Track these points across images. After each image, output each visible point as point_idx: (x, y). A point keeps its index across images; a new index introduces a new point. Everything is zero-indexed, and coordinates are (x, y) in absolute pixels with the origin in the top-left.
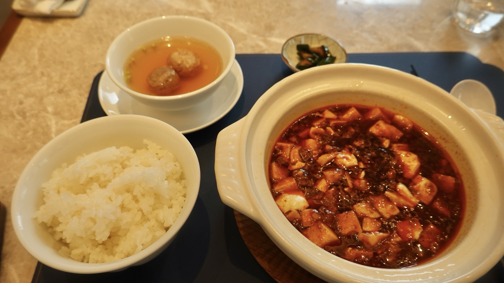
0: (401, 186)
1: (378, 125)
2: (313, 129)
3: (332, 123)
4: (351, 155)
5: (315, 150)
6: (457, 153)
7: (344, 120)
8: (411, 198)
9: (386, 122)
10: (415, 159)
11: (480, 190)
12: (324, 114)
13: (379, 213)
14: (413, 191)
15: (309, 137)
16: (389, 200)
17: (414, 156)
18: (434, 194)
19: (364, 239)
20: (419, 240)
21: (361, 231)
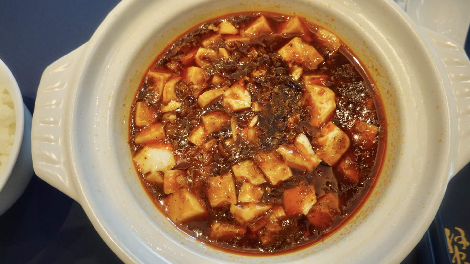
0: (302, 140)
1: (291, 45)
2: (201, 51)
3: (229, 41)
4: (244, 92)
5: (198, 83)
6: (388, 92)
7: (246, 36)
8: (311, 156)
9: (304, 41)
10: (330, 99)
11: (402, 154)
12: (220, 27)
13: (265, 177)
14: (316, 146)
15: (193, 63)
16: (281, 159)
17: (329, 94)
18: (344, 151)
19: (236, 214)
20: (308, 216)
21: (236, 202)
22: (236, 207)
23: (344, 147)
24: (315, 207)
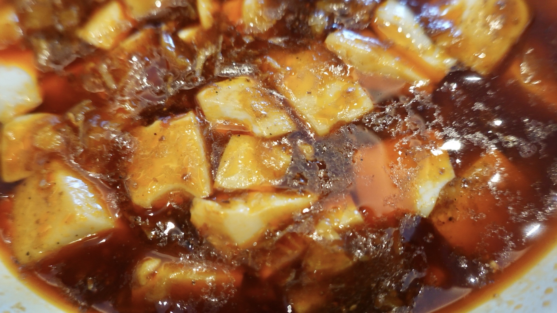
18: (516, 32)
19: (210, 225)
20: (434, 220)
21: (207, 191)
22: (210, 203)
23: (516, 23)
24: (454, 190)
